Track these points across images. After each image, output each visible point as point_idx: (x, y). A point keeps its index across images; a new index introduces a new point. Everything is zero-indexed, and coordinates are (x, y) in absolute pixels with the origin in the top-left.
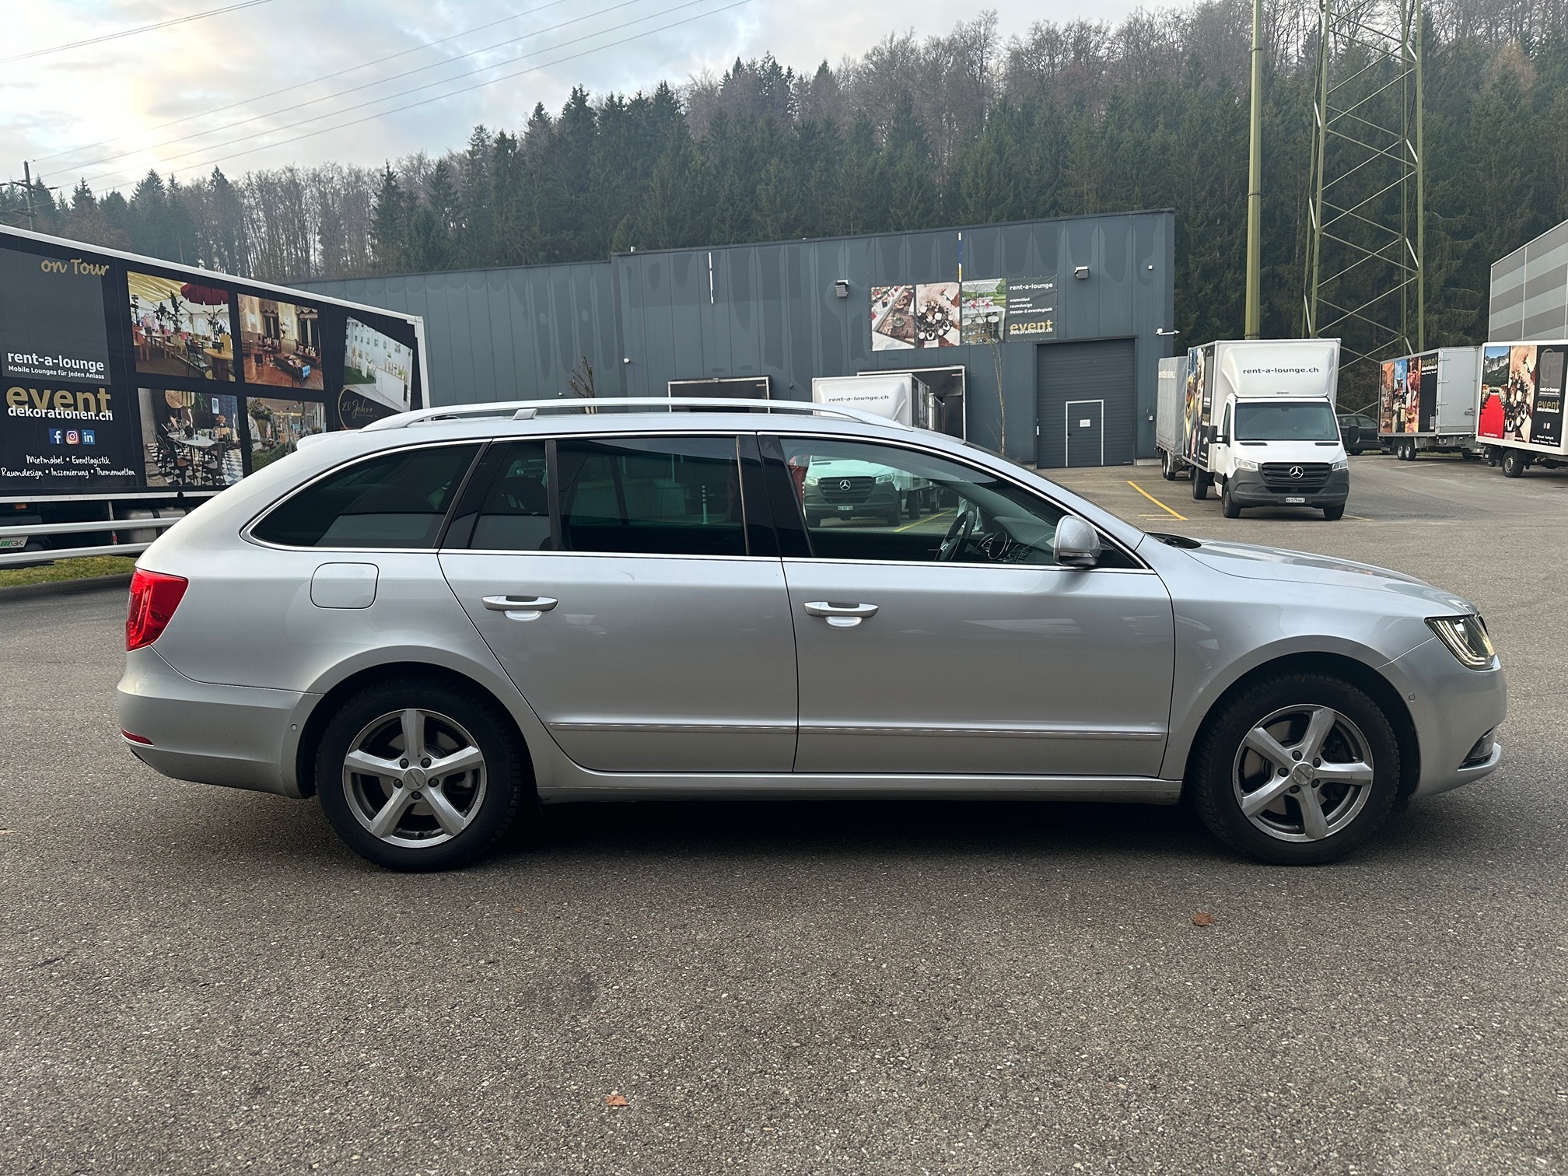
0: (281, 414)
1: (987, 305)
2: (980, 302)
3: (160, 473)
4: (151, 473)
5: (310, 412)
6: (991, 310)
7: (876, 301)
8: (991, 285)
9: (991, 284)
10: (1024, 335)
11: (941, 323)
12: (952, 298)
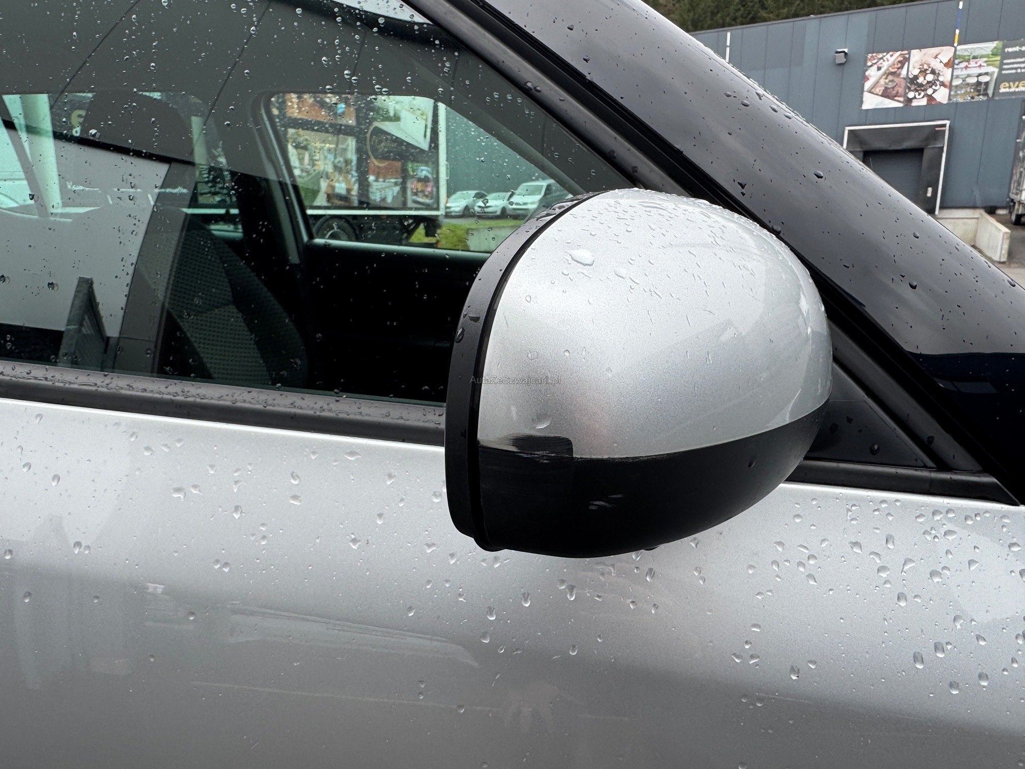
0: (318, 145)
1: (980, 66)
2: (972, 63)
3: (210, 193)
4: (202, 191)
5: (342, 144)
6: (983, 70)
7: (871, 66)
8: (988, 47)
9: (986, 47)
10: (1014, 93)
11: (931, 84)
12: (945, 61)
